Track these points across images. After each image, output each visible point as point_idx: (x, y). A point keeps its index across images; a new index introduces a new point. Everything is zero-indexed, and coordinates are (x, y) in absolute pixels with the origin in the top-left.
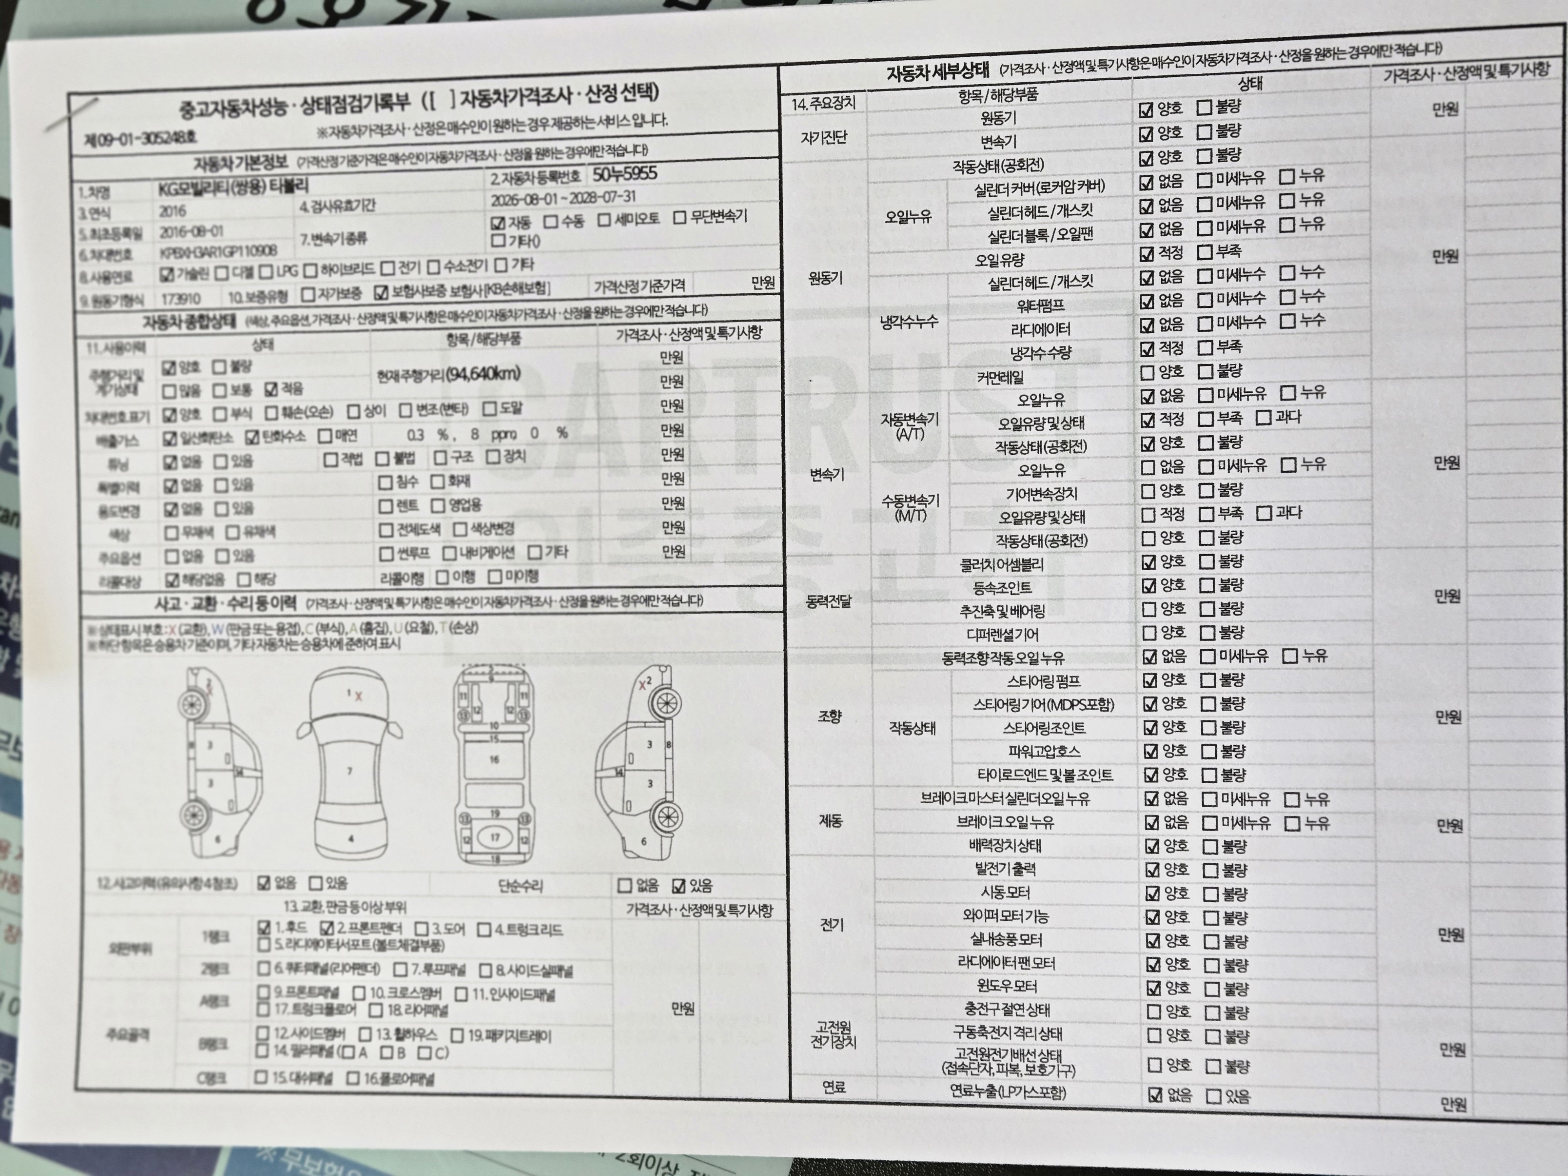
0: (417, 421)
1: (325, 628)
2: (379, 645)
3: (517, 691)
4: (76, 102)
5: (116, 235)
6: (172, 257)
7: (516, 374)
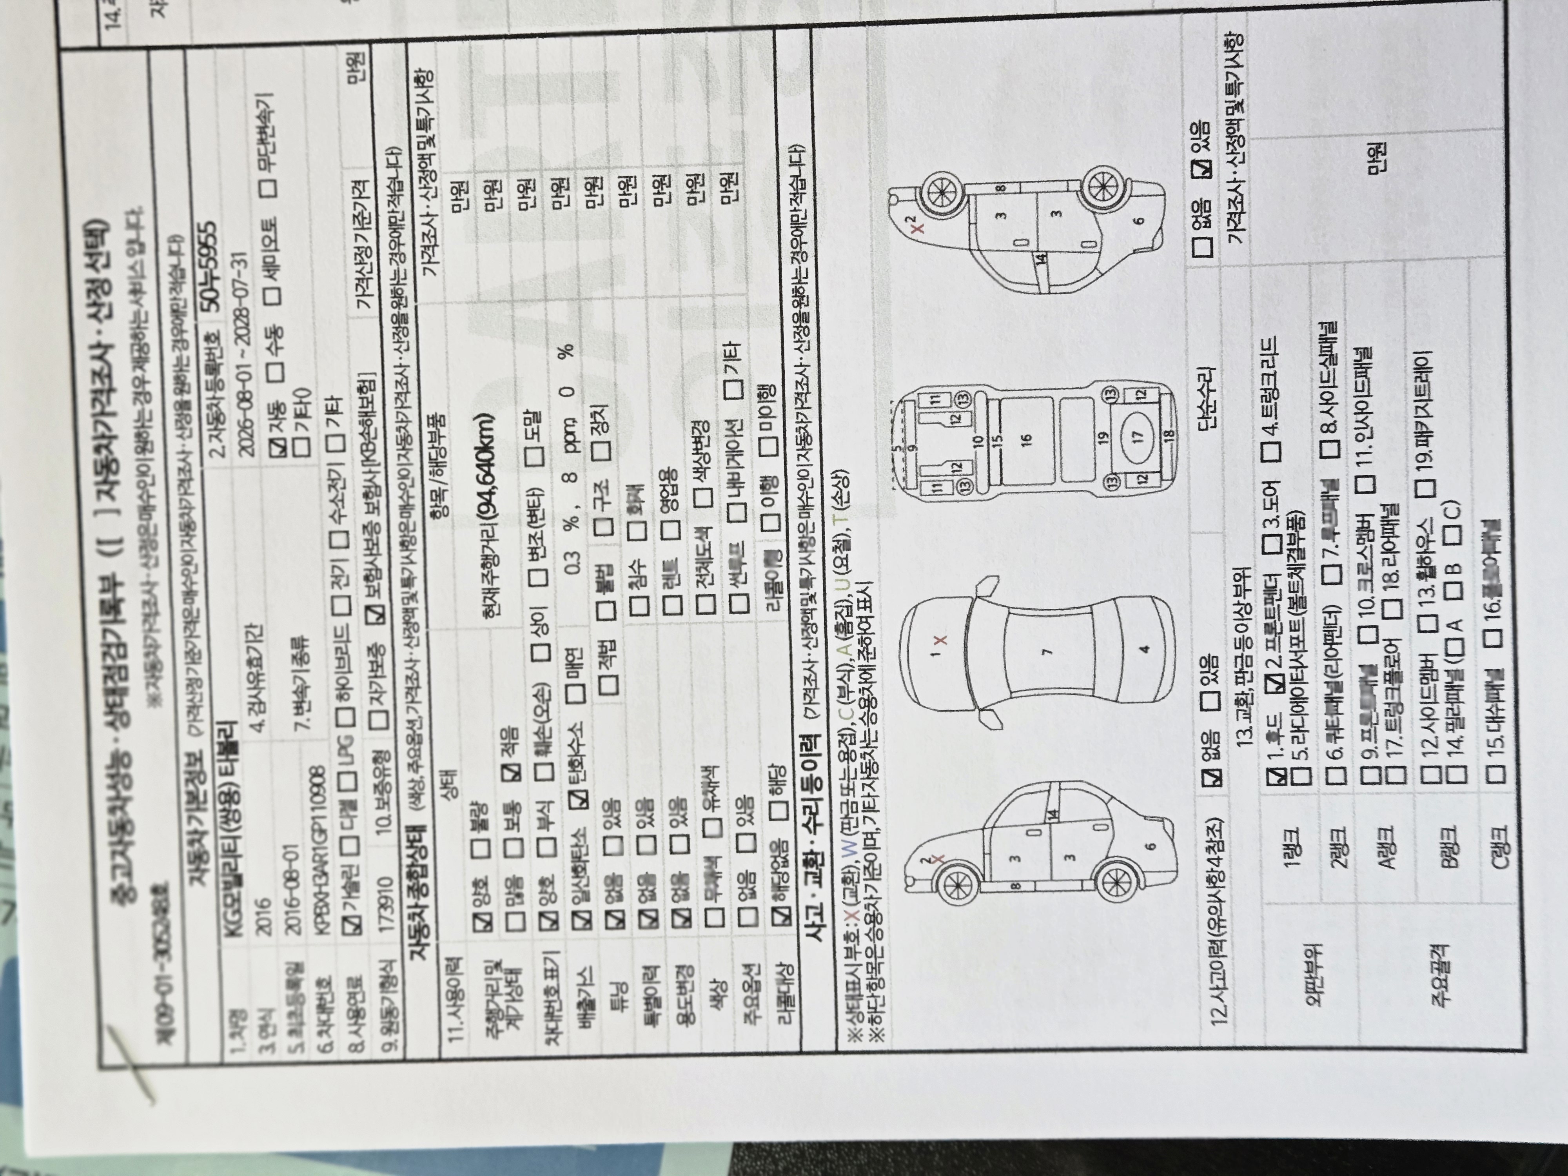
0: (553, 562)
1: (844, 692)
2: (867, 613)
3: (928, 410)
4: (112, 1056)
5: (296, 1000)
6: (327, 918)
7: (485, 419)
